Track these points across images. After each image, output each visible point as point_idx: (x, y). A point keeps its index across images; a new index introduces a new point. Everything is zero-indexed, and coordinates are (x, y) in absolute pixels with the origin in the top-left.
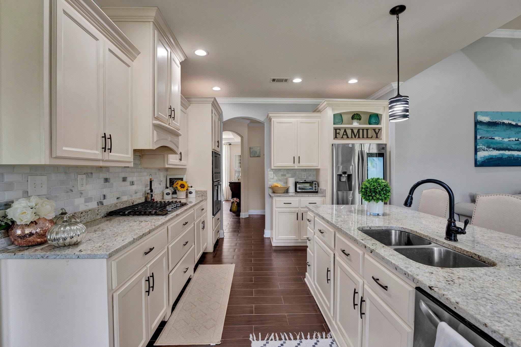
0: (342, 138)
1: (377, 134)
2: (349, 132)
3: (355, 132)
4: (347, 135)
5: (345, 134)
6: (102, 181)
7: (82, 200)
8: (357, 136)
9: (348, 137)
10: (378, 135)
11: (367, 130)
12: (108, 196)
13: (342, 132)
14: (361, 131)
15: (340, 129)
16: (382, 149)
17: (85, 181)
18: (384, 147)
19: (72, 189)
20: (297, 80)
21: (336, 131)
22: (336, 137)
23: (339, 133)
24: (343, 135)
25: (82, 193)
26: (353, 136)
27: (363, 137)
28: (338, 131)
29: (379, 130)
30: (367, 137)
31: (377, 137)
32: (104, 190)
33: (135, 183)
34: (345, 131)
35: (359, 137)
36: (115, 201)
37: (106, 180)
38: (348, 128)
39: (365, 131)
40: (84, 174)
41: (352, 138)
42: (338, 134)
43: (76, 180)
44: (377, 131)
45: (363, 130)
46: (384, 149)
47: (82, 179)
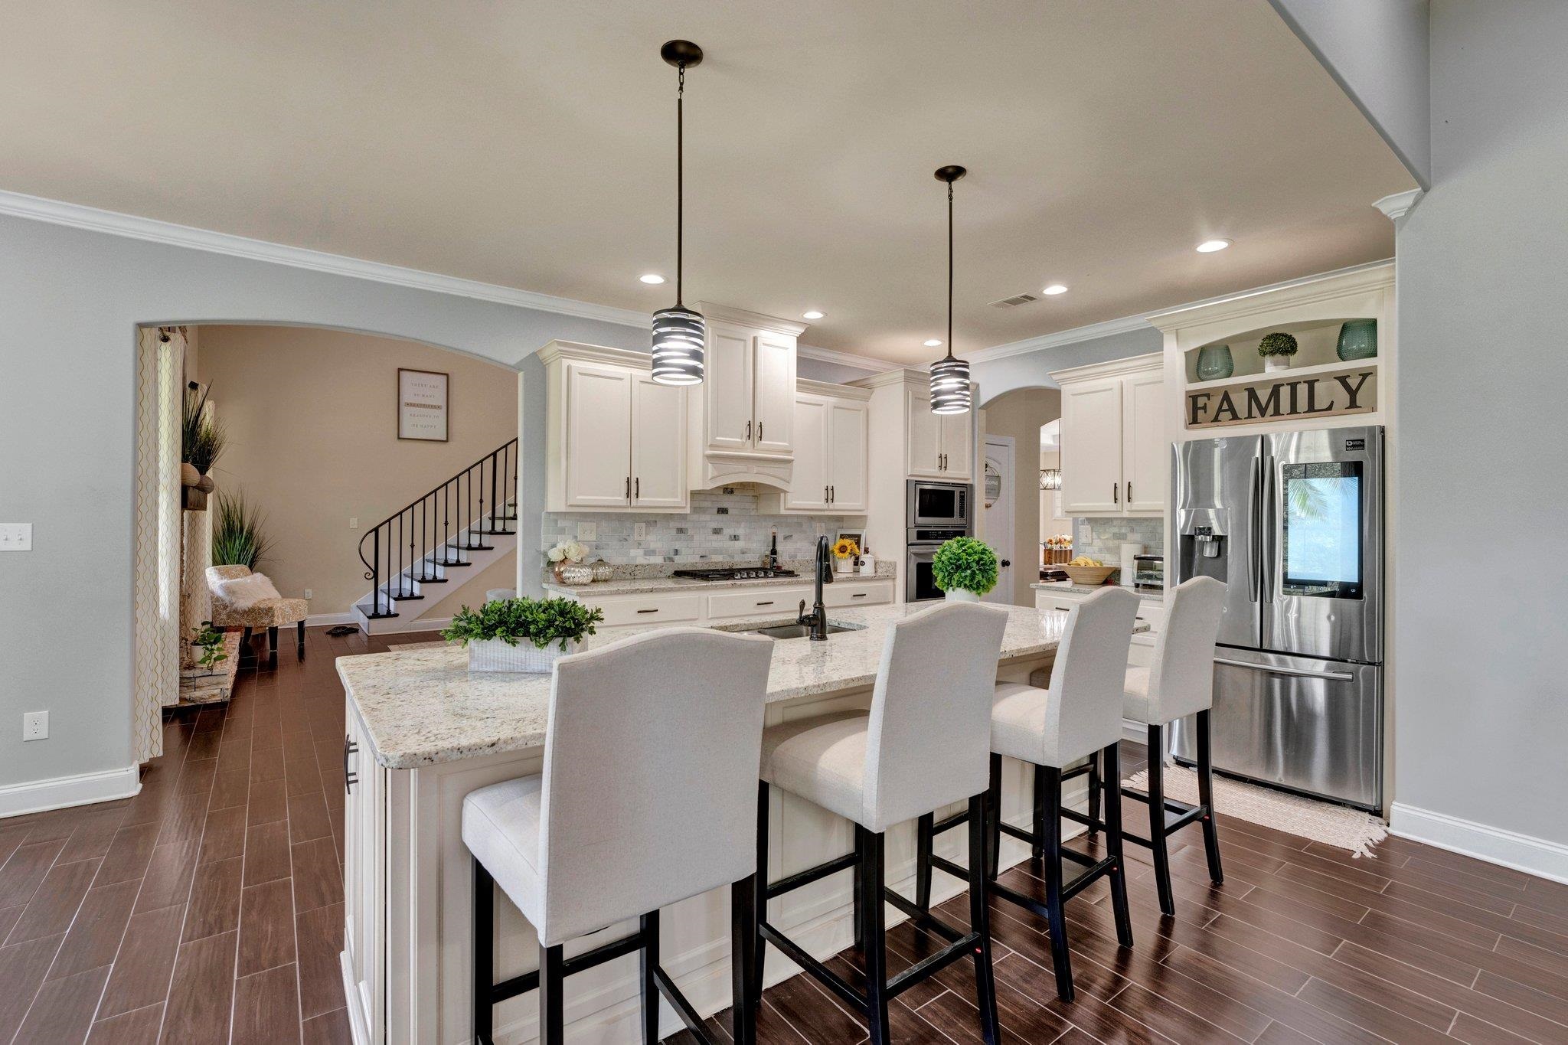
0: (1216, 420)
1: (1353, 394)
2: (1240, 401)
3: (1263, 395)
4: (1232, 409)
5: (1225, 406)
6: (674, 532)
7: (641, 552)
8: (1271, 410)
9: (1235, 417)
10: (1359, 396)
11: (1311, 384)
12: (684, 551)
13: (1214, 403)
14: (1285, 392)
15: (1208, 396)
16: (1353, 446)
17: (644, 529)
18: (1363, 441)
19: (627, 538)
20: (1055, 290)
21: (1195, 403)
22: (1194, 421)
23: (1204, 408)
24: (1220, 410)
25: (640, 544)
26: (1255, 411)
27: (1294, 410)
28: (1201, 402)
29: (1365, 376)
30: (1311, 408)
31: (1353, 404)
32: (677, 543)
33: (741, 537)
34: (1226, 397)
35: (1277, 412)
36: (697, 559)
37: (680, 531)
38: (1236, 388)
39: (1303, 390)
40: (645, 522)
41: (1250, 416)
42: (1200, 413)
43: (632, 529)
44: (1353, 383)
45: (1293, 386)
46: (1363, 445)
47: (641, 528)
